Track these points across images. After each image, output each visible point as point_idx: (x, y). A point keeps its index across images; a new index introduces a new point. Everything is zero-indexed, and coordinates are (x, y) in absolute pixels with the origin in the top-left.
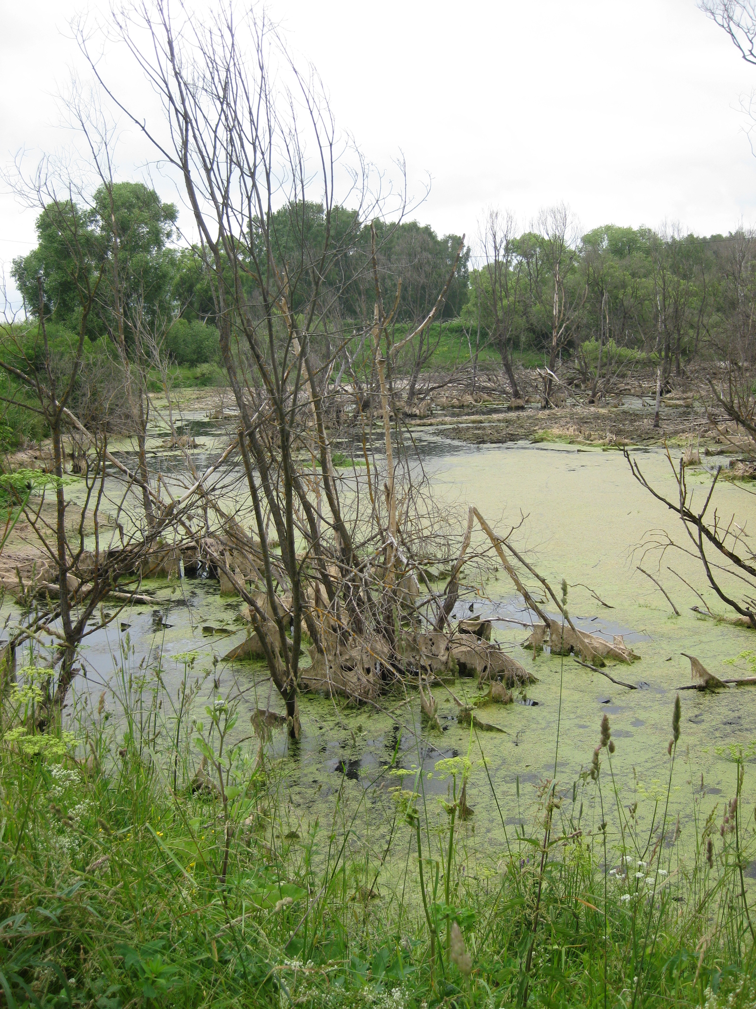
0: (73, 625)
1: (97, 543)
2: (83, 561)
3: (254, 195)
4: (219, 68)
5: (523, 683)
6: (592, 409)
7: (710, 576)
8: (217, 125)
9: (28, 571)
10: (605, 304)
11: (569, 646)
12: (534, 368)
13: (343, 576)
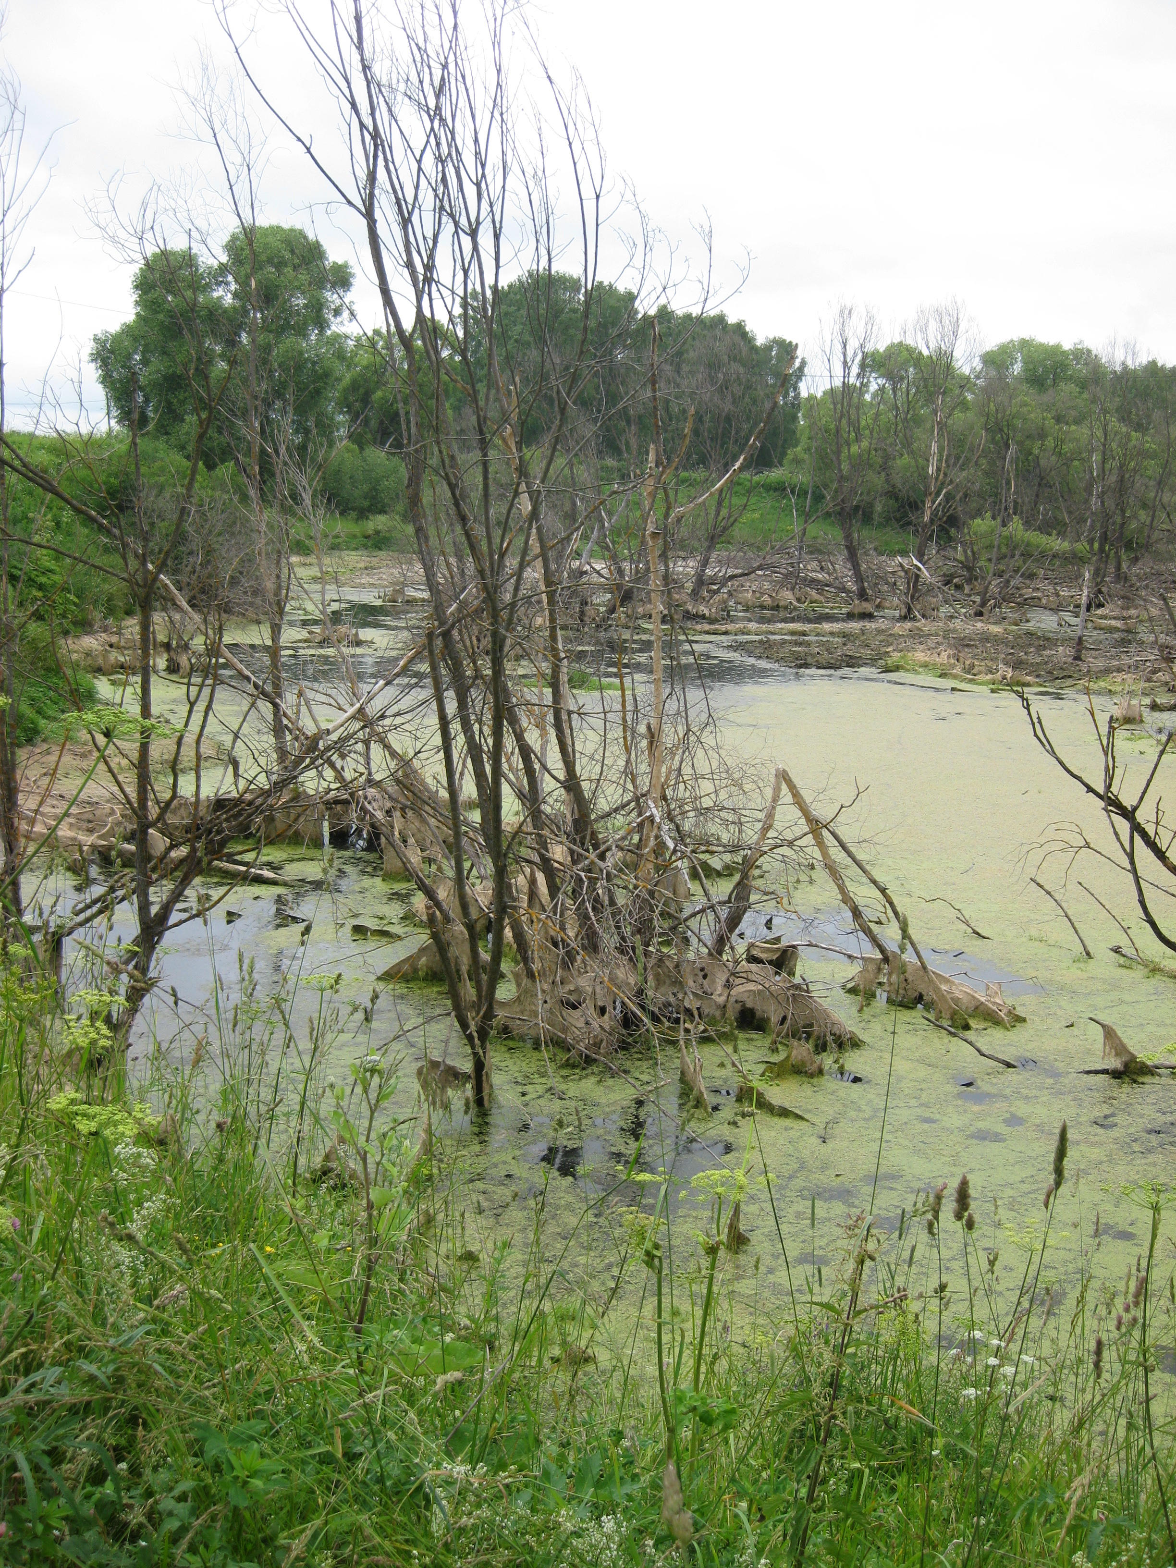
0: (154, 910)
1: (198, 787)
2: (174, 812)
3: (474, 268)
4: (432, 63)
5: (841, 1046)
6: (979, 625)
7: (1142, 902)
8: (423, 151)
9: (90, 821)
10: (1011, 462)
11: (916, 994)
12: (892, 554)
13: (574, 862)
